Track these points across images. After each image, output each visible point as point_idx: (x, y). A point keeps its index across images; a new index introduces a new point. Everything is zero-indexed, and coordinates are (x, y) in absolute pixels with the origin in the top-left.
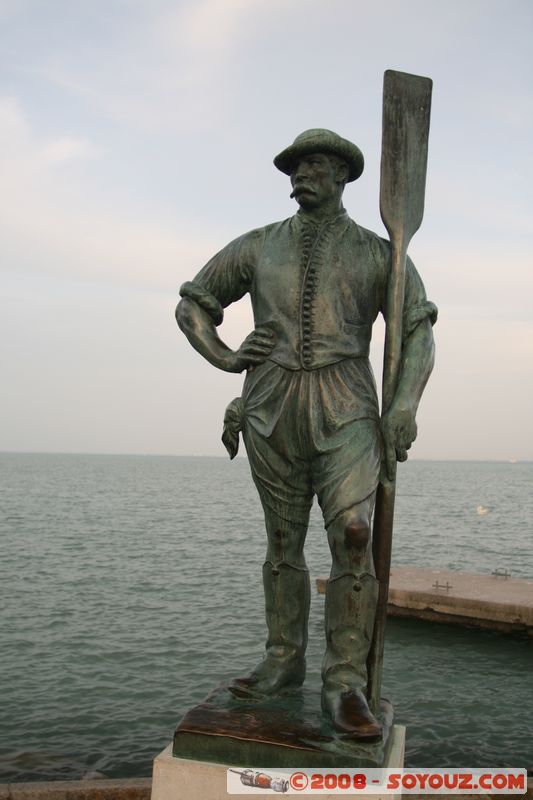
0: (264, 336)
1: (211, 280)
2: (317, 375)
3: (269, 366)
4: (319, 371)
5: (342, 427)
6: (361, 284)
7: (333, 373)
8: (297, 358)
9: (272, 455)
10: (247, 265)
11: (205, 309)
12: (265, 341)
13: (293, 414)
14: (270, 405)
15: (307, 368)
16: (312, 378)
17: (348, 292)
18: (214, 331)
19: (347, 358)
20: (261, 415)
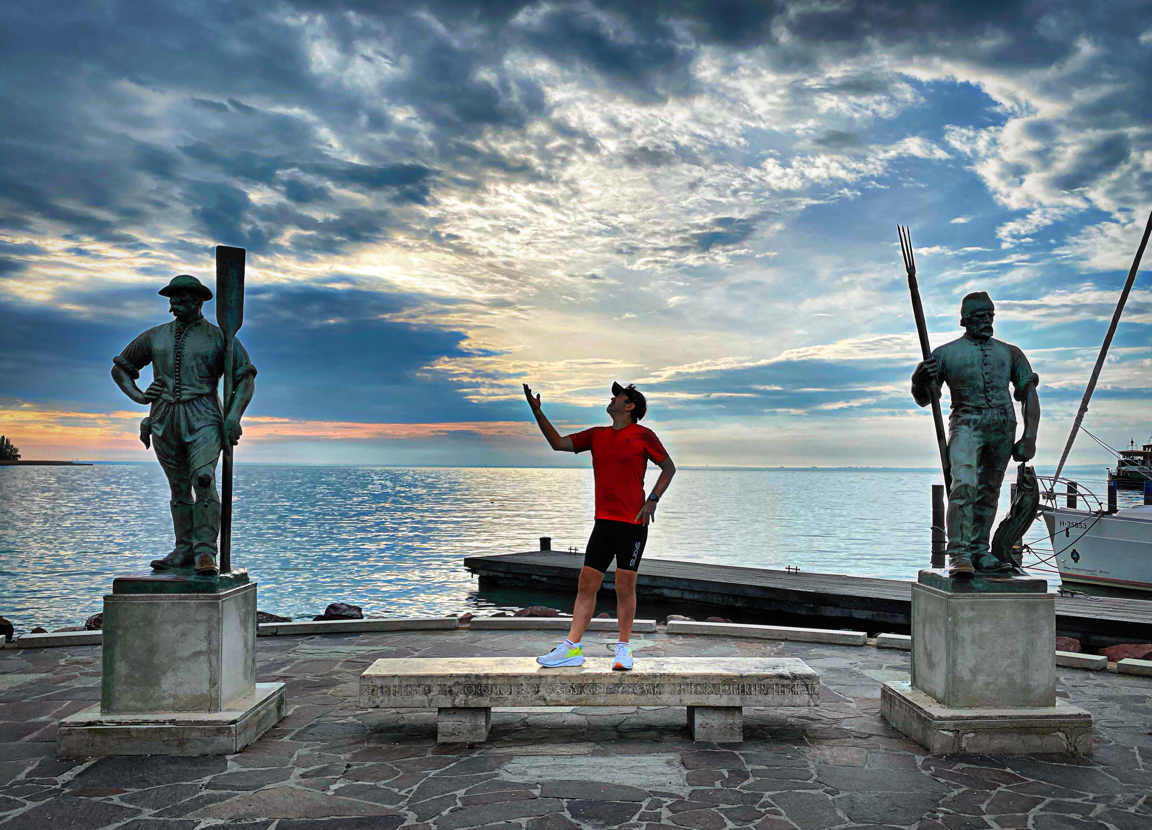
0: (157, 385)
1: (129, 355)
2: (184, 405)
3: (161, 401)
4: (185, 402)
5: (199, 429)
6: (207, 357)
7: (193, 403)
8: (173, 396)
9: (164, 445)
10: (147, 347)
11: (127, 371)
12: (158, 388)
13: (172, 425)
14: (161, 421)
15: (178, 402)
16: (181, 406)
17: (200, 361)
18: (134, 383)
19: (200, 396)
20: (157, 425)
